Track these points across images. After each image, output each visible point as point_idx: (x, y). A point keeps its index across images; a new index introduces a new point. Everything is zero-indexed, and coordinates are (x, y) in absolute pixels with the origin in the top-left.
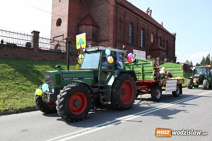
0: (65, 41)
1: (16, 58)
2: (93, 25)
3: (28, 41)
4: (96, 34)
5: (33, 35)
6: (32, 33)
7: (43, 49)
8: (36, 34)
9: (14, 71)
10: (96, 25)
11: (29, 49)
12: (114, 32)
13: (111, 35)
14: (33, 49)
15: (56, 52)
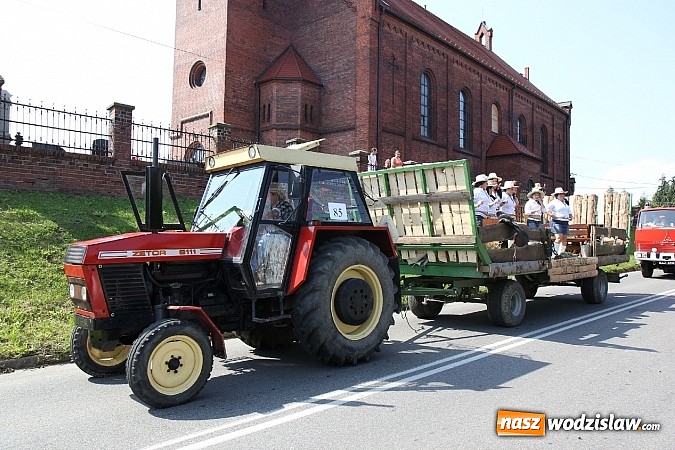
0: (215, 133)
1: (61, 191)
2: (305, 82)
3: (99, 137)
4: (315, 109)
5: (113, 117)
6: (110, 109)
7: (144, 159)
8: (123, 114)
9: (56, 230)
10: (314, 82)
11: (102, 162)
12: (370, 104)
13: (363, 111)
14: (113, 161)
15: (185, 170)
